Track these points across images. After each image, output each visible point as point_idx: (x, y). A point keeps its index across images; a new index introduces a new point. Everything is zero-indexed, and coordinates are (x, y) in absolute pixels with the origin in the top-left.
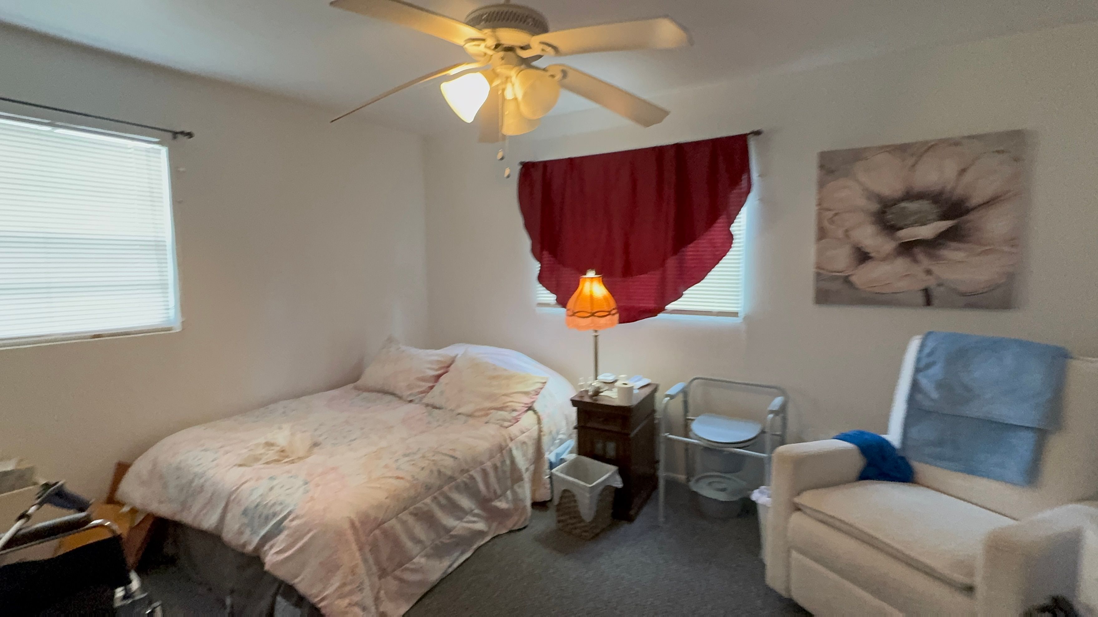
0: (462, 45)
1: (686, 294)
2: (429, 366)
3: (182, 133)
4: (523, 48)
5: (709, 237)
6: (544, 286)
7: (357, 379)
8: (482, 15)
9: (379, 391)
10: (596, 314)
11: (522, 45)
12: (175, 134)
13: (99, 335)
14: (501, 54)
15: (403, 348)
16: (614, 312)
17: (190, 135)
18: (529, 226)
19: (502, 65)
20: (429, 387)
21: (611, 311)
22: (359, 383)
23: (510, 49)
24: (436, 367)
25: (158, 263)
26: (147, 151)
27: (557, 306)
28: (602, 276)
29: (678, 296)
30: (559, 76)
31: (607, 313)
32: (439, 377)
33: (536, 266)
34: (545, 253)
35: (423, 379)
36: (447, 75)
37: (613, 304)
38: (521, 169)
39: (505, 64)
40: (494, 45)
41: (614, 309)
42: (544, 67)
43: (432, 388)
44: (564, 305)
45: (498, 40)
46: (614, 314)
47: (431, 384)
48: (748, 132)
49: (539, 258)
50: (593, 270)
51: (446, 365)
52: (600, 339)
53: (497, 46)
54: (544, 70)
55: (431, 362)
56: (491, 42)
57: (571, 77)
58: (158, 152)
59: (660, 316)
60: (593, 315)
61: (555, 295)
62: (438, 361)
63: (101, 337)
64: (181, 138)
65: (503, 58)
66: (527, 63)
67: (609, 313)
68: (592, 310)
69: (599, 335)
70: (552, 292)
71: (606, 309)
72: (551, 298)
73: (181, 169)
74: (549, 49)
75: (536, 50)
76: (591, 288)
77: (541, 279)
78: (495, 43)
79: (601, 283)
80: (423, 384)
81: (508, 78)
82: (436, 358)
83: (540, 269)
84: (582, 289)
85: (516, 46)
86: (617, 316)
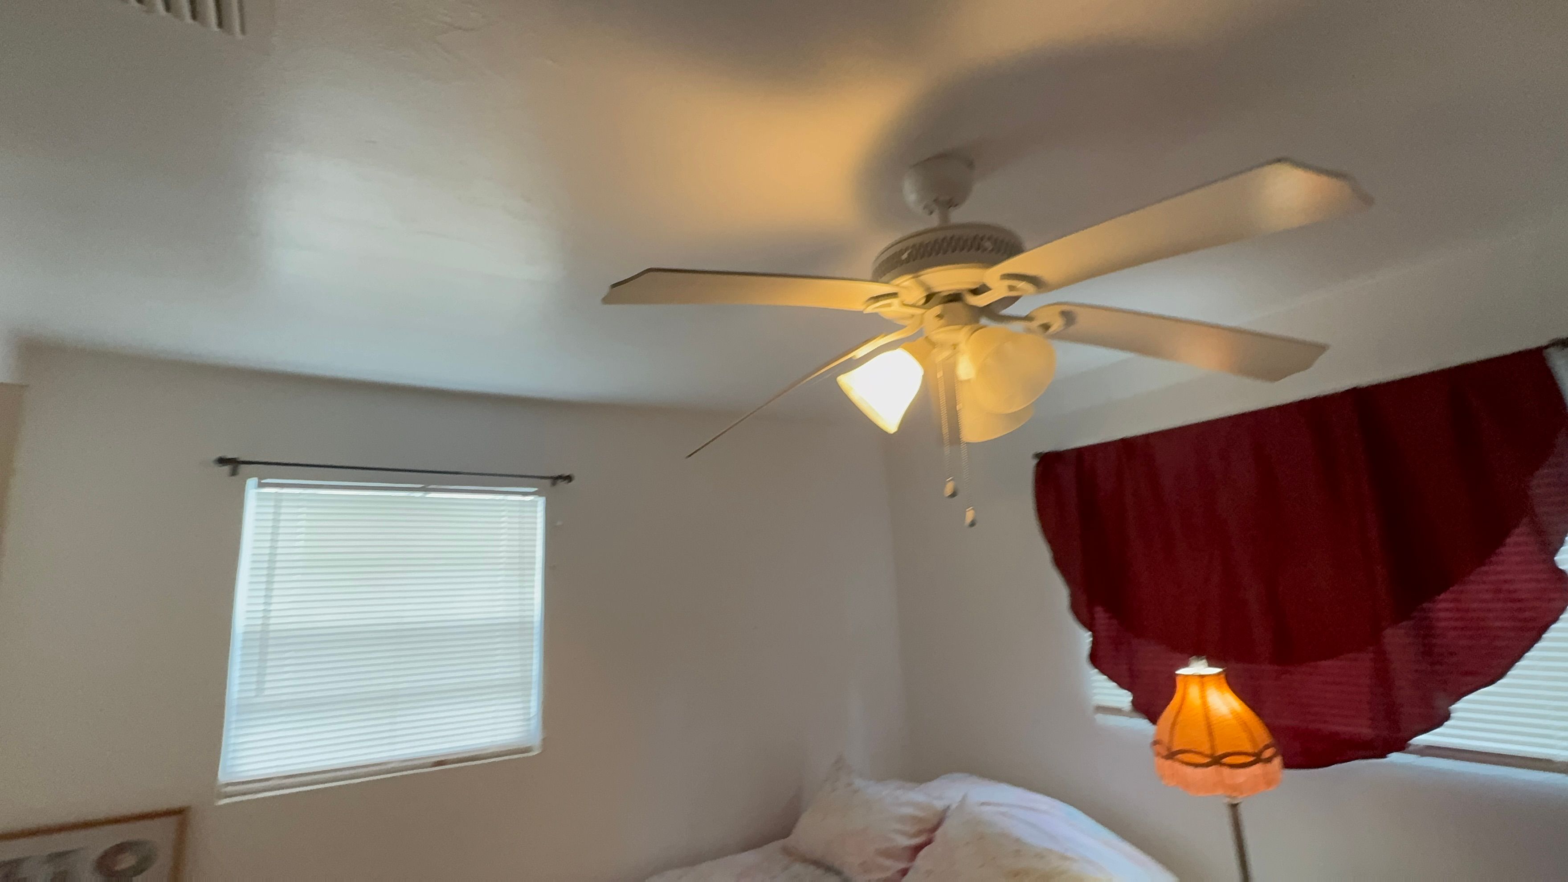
0: (862, 310)
1: (1457, 710)
2: (899, 826)
3: (560, 477)
4: (975, 292)
5: (1493, 578)
6: (1103, 671)
7: (786, 832)
8: (902, 252)
9: (817, 863)
10: (1225, 760)
11: (974, 287)
12: (556, 479)
13: (442, 761)
14: (937, 309)
15: (859, 783)
16: (1268, 753)
17: (569, 478)
18: (1061, 562)
19: (941, 327)
20: (898, 872)
21: (1261, 752)
22: (790, 841)
23: (955, 297)
24: (912, 829)
25: (520, 653)
26: (522, 504)
27: (1134, 714)
28: (1224, 671)
29: (1439, 719)
30: (1057, 325)
31: (1252, 759)
32: (918, 848)
33: (1086, 638)
34: (1100, 614)
35: (888, 853)
36: (853, 359)
37: (1262, 736)
38: (1038, 465)
39: (948, 325)
40: (922, 298)
41: (1267, 747)
42: (1024, 314)
43: (904, 872)
44: (1153, 718)
45: (928, 288)
46: (1269, 760)
47: (902, 865)
48: (1543, 342)
49: (1088, 623)
50: (1201, 660)
51: (929, 826)
52: (1243, 811)
53: (929, 297)
54: (1028, 318)
55: (903, 819)
56: (918, 295)
57: (1084, 321)
58: (533, 504)
59: (1395, 757)
60: (1216, 761)
61: (1130, 693)
62: (915, 819)
63: (444, 765)
64: (562, 484)
65: (940, 316)
66: (991, 312)
67: (1258, 758)
68: (1213, 747)
69: (1241, 803)
70: (1122, 685)
71: (1248, 747)
72: (1123, 698)
73: (559, 523)
74: (1021, 285)
75: (998, 290)
76: (1203, 697)
77: (1096, 659)
78: (925, 294)
79: (1225, 685)
80: (888, 863)
81: (955, 346)
82: (909, 811)
83: (1091, 639)
84: (1184, 699)
85: (963, 290)
86: (1277, 761)
